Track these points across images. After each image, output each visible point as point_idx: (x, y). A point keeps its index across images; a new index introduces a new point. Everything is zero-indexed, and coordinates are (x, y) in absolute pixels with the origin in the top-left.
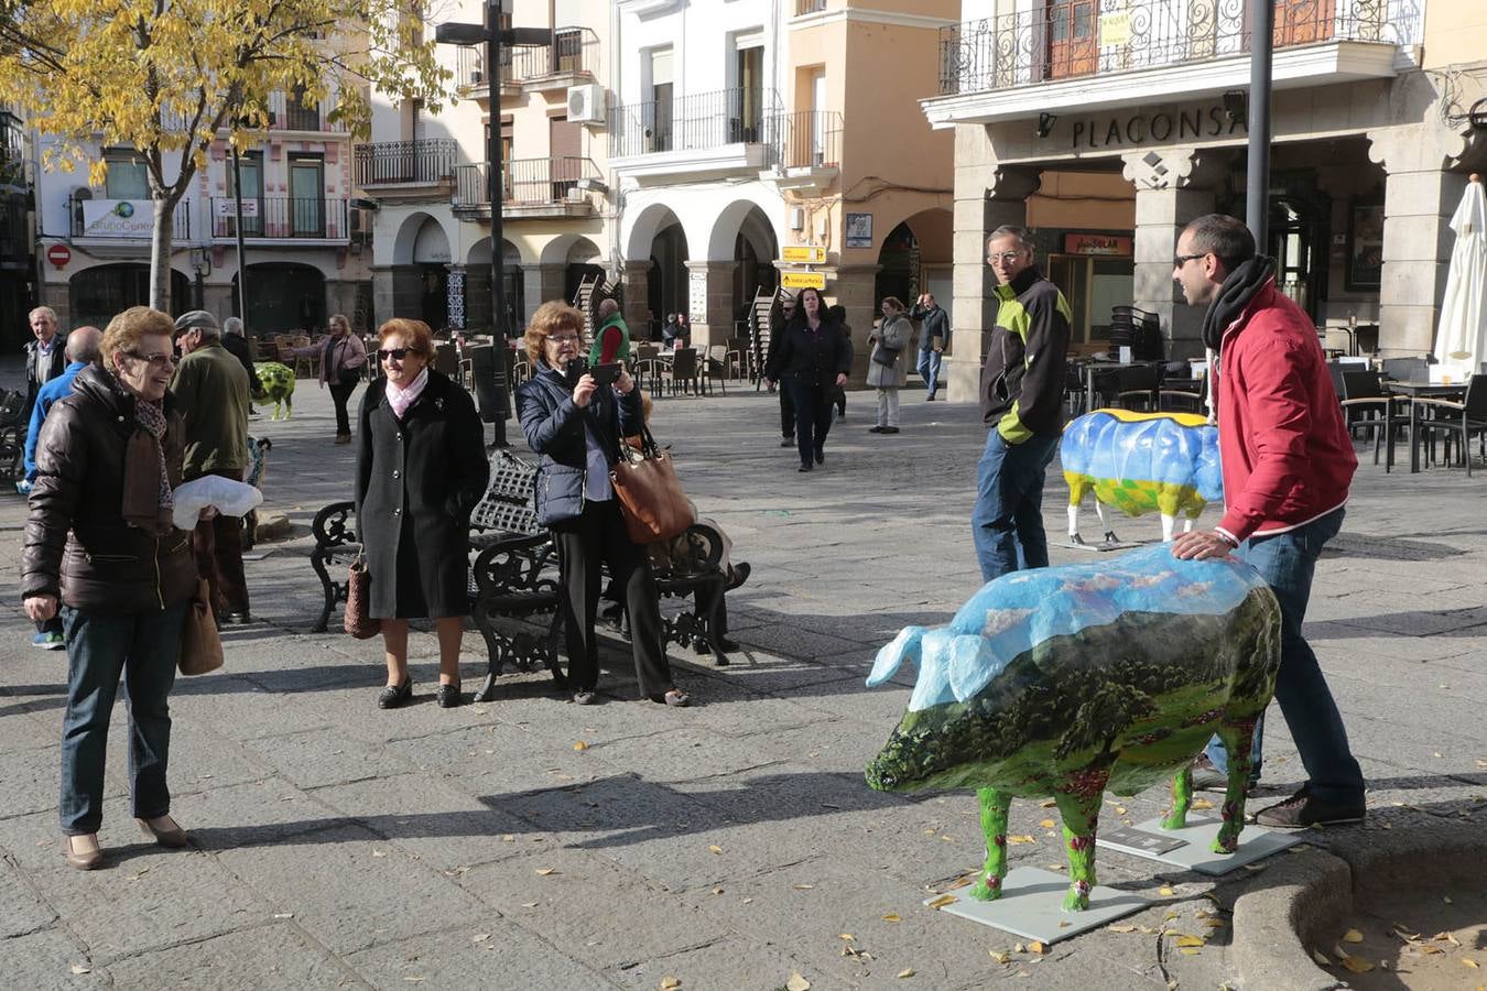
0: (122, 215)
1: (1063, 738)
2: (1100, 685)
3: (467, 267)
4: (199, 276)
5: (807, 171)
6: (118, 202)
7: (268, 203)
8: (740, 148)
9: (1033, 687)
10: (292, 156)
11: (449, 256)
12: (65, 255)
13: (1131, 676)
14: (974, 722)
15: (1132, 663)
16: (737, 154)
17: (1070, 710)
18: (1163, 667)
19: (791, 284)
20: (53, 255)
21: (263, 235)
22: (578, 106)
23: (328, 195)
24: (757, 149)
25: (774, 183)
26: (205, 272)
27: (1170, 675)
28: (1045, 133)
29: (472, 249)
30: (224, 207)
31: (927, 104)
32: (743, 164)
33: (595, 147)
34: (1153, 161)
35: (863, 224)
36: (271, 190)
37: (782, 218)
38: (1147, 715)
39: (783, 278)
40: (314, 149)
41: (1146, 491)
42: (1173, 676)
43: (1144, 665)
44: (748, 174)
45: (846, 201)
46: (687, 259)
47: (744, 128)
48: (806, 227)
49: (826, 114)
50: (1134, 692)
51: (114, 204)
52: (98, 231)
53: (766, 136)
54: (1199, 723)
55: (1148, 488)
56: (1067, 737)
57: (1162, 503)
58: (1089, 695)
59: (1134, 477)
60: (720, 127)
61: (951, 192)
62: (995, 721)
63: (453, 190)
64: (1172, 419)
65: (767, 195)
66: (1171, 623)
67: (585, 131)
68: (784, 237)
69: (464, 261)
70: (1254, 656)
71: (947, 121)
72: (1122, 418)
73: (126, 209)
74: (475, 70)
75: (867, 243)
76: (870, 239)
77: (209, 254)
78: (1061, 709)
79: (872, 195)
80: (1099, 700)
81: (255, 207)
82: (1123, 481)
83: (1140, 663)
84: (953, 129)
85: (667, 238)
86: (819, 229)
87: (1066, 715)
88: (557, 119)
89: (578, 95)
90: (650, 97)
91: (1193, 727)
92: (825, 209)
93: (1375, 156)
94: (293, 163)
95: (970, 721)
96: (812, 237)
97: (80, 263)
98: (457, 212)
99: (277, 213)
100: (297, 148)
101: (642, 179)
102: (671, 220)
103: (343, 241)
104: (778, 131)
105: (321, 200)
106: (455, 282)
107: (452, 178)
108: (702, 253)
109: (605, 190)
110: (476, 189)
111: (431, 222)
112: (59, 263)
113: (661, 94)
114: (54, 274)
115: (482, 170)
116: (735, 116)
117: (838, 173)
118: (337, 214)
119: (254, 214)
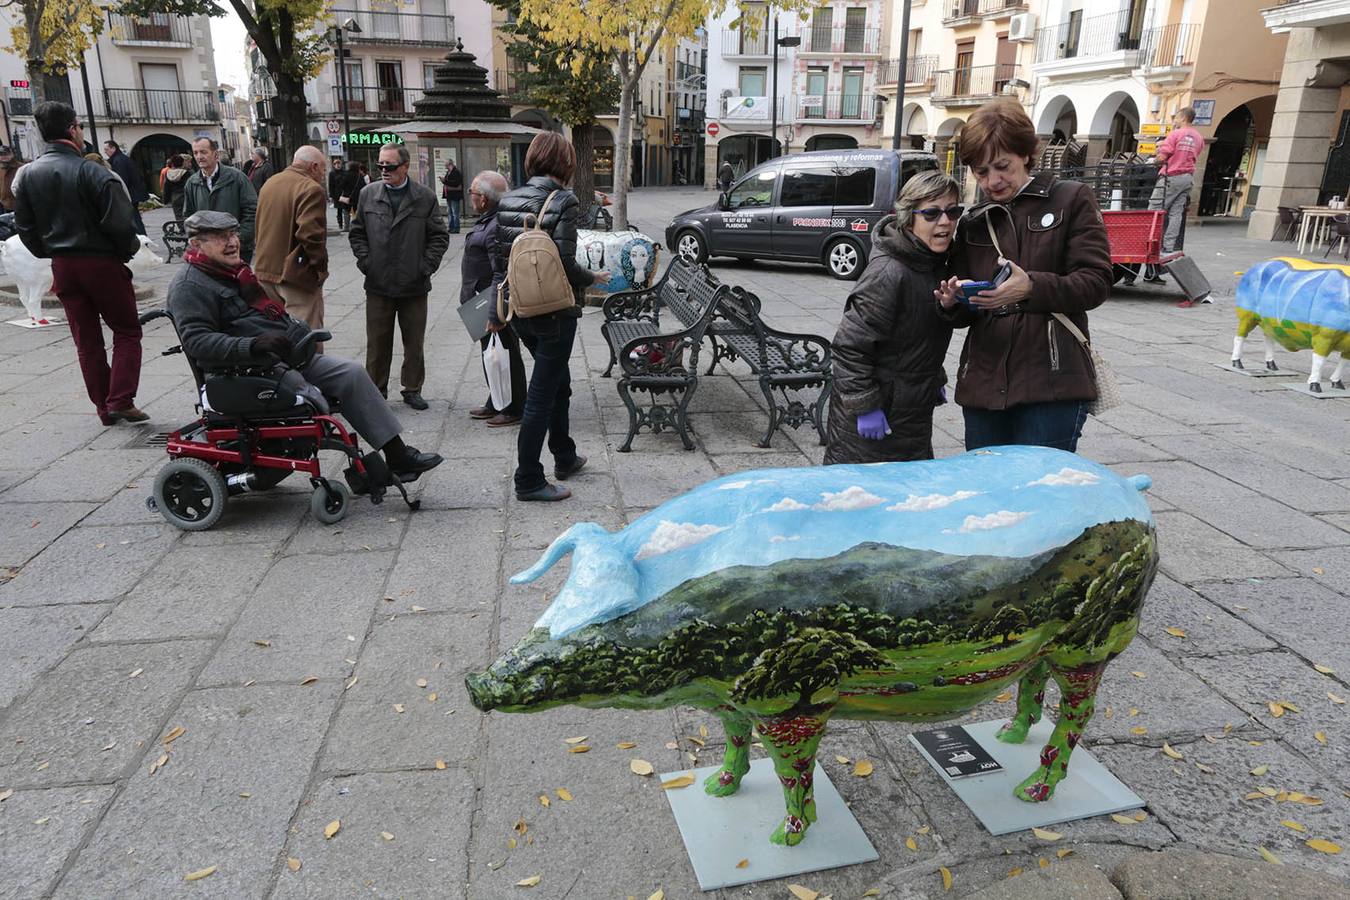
0: (748, 106)
1: (737, 683)
2: (793, 632)
3: (936, 138)
4: (787, 142)
5: (1167, 69)
6: (745, 98)
7: (829, 98)
8: (1122, 53)
9: (699, 621)
10: (846, 69)
11: (926, 130)
12: (716, 129)
13: (850, 624)
14: (603, 653)
15: (854, 609)
16: (1119, 59)
17: (746, 655)
18: (898, 620)
19: (1144, 151)
20: (711, 129)
21: (824, 118)
22: (1016, 29)
23: (864, 92)
24: (1133, 54)
25: (1143, 79)
26: (790, 139)
27: (908, 628)
29: (941, 127)
30: (802, 100)
31: (1266, 13)
32: (1122, 65)
33: (1024, 55)
35: (1206, 108)
36: (832, 90)
37: (1144, 104)
38: (876, 668)
39: (1139, 146)
40: (859, 64)
41: (1304, 332)
42: (914, 630)
43: (871, 612)
44: (1124, 72)
45: (1194, 91)
46: (1076, 133)
47: (1129, 41)
48: (1162, 110)
49: (1189, 26)
50: (854, 641)
51: (743, 99)
52: (734, 115)
53: (1142, 46)
54: (962, 683)
55: (1305, 330)
56: (743, 683)
57: (1315, 343)
58: (776, 642)
59: (1292, 318)
60: (1112, 38)
61: (1278, 83)
62: (630, 655)
63: (933, 88)
64: (1341, 272)
65: (1137, 89)
66: (928, 566)
67: (1019, 46)
68: (1145, 117)
69: (936, 134)
70: (1080, 607)
71: (1280, 26)
72: (1295, 267)
73: (749, 102)
74: (955, 7)
75: (1207, 122)
76: (1210, 118)
77: (793, 129)
78: (734, 651)
79: (1218, 87)
80: (791, 649)
81: (821, 100)
82: (1283, 321)
83: (866, 610)
84: (1288, 32)
85: (1066, 114)
87: (741, 658)
88: (1003, 38)
89: (1018, 21)
90: (1067, 19)
91: (951, 686)
92: (1178, 96)
94: (846, 73)
95: (596, 651)
96: (1164, 117)
97: (724, 134)
98: (933, 102)
99: (834, 103)
100: (849, 64)
101: (1052, 78)
102: (1069, 105)
103: (871, 121)
104: (1152, 42)
105: (860, 96)
106: (928, 147)
107: (933, 80)
108: (1084, 128)
109: (1027, 86)
110: (946, 87)
111: (918, 109)
112: (713, 133)
113: (1075, 17)
114: (711, 141)
115: (952, 74)
116: (1123, 30)
117: (1193, 70)
118: (868, 105)
119: (820, 104)
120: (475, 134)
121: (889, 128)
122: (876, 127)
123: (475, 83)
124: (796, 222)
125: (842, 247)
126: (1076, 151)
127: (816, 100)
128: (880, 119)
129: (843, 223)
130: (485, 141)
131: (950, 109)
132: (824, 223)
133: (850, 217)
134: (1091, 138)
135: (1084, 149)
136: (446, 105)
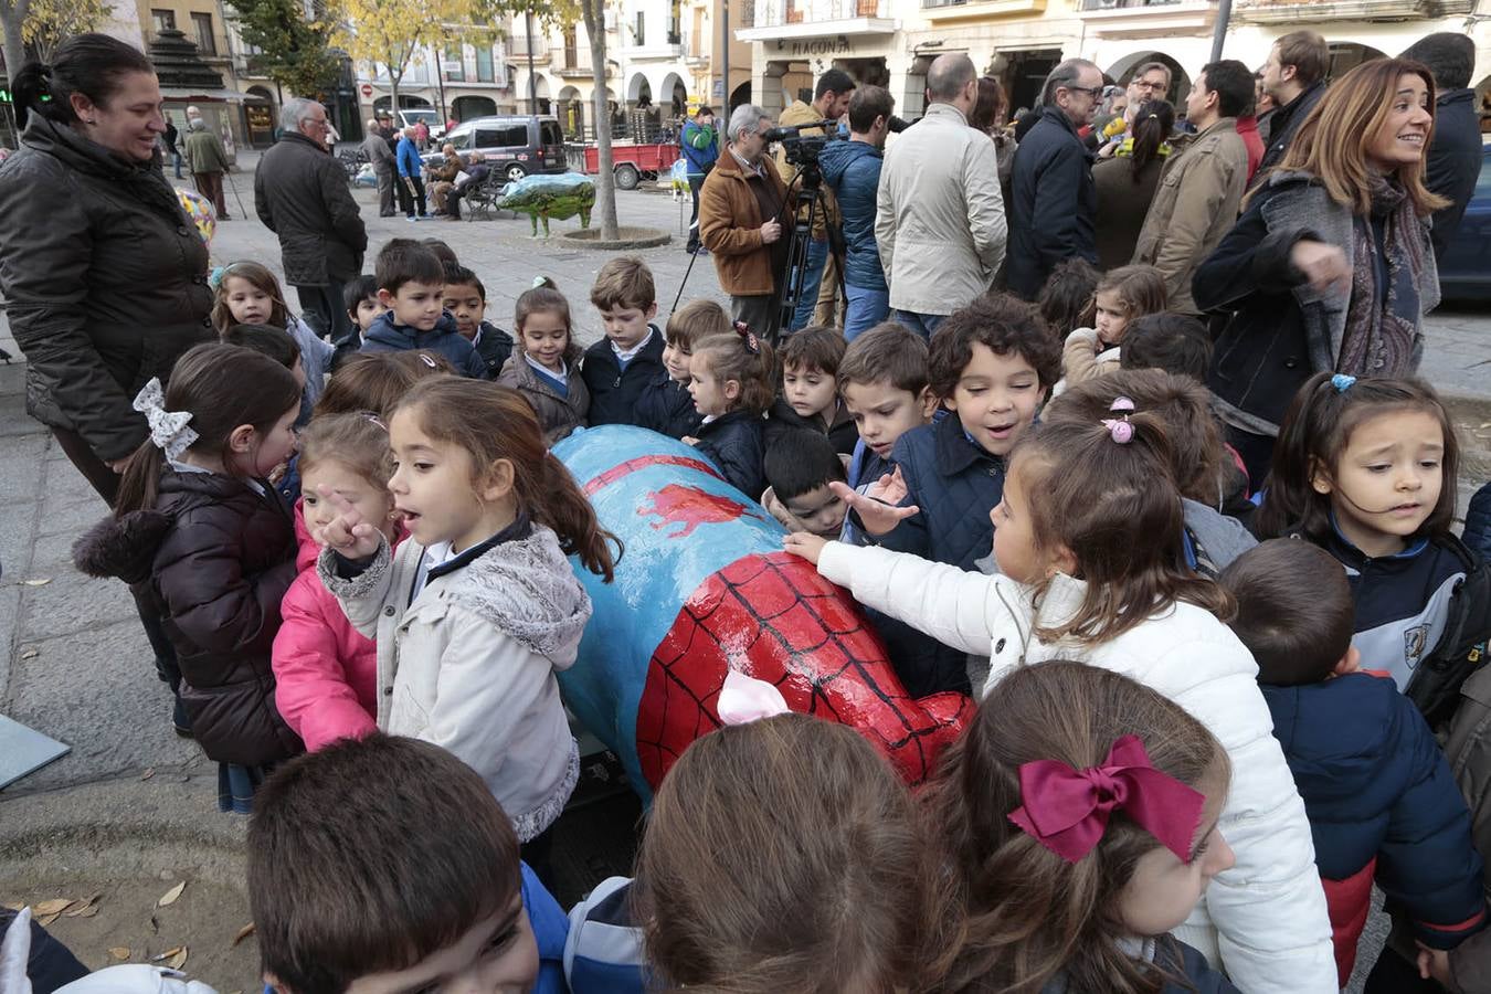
3: (557, 102)
5: (697, 59)
7: (466, 64)
8: (671, 46)
11: (550, 95)
12: (370, 91)
16: (670, 50)
20: (363, 90)
21: (465, 81)
23: (495, 61)
24: (676, 47)
25: (685, 65)
28: (781, 48)
29: (560, 91)
30: (443, 66)
32: (673, 54)
33: (611, 41)
34: (819, 62)
35: (721, 88)
36: (467, 58)
37: (689, 83)
44: (674, 59)
45: (714, 75)
46: (651, 100)
47: (674, 38)
48: (698, 86)
52: (385, 78)
53: (682, 42)
60: (664, 35)
61: (750, 70)
63: (550, 61)
65: (682, 70)
67: (606, 34)
68: (689, 90)
69: (557, 97)
71: (747, 39)
81: (459, 66)
84: (751, 44)
85: (643, 87)
86: (703, 88)
90: (636, 18)
92: (705, 78)
93: (888, 66)
96: (700, 91)
98: (552, 73)
99: (471, 70)
101: (633, 59)
102: (645, 80)
103: (504, 85)
104: (687, 40)
105: (492, 63)
106: (553, 108)
107: (550, 55)
108: (657, 97)
109: (617, 64)
110: (560, 61)
111: (541, 77)
112: (368, 94)
113: (640, 15)
114: (364, 100)
115: (563, 52)
116: (670, 29)
117: (710, 60)
118: (500, 71)
119: (459, 70)
120: (204, 99)
121: (522, 91)
122: (509, 89)
123: (189, 56)
124: (487, 157)
125: (515, 170)
126: (653, 112)
127: (455, 67)
128: (512, 83)
129: (513, 156)
130: (209, 104)
131: (566, 78)
132: (502, 157)
133: (517, 153)
134: (662, 103)
135: (658, 112)
136: (170, 75)
